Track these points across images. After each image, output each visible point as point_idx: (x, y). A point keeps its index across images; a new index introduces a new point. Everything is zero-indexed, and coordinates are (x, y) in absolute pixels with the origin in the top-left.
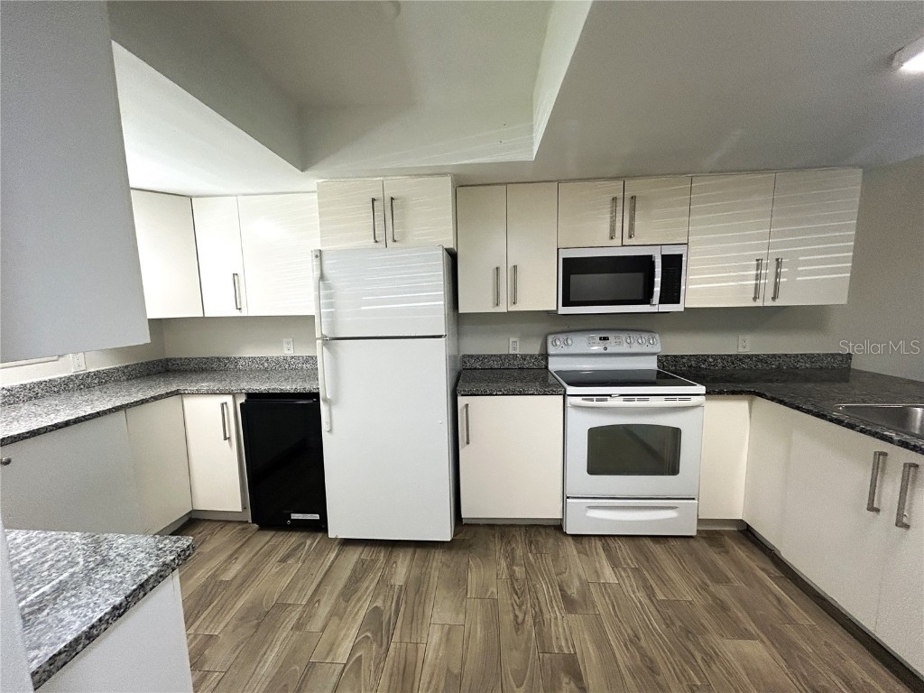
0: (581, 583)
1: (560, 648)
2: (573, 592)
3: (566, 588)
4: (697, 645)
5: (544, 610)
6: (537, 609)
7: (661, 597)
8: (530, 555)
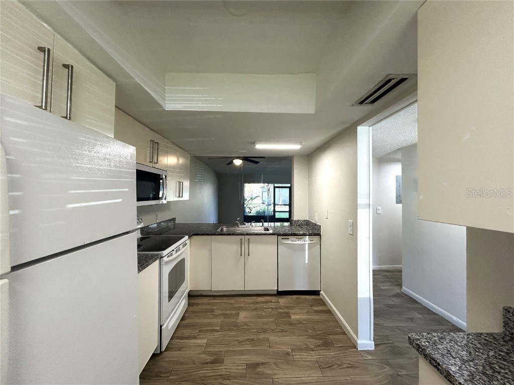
0: (204, 354)
1: (243, 369)
2: (210, 358)
3: (207, 361)
4: (241, 326)
5: (221, 373)
6: (218, 377)
7: (219, 328)
8: (170, 378)
